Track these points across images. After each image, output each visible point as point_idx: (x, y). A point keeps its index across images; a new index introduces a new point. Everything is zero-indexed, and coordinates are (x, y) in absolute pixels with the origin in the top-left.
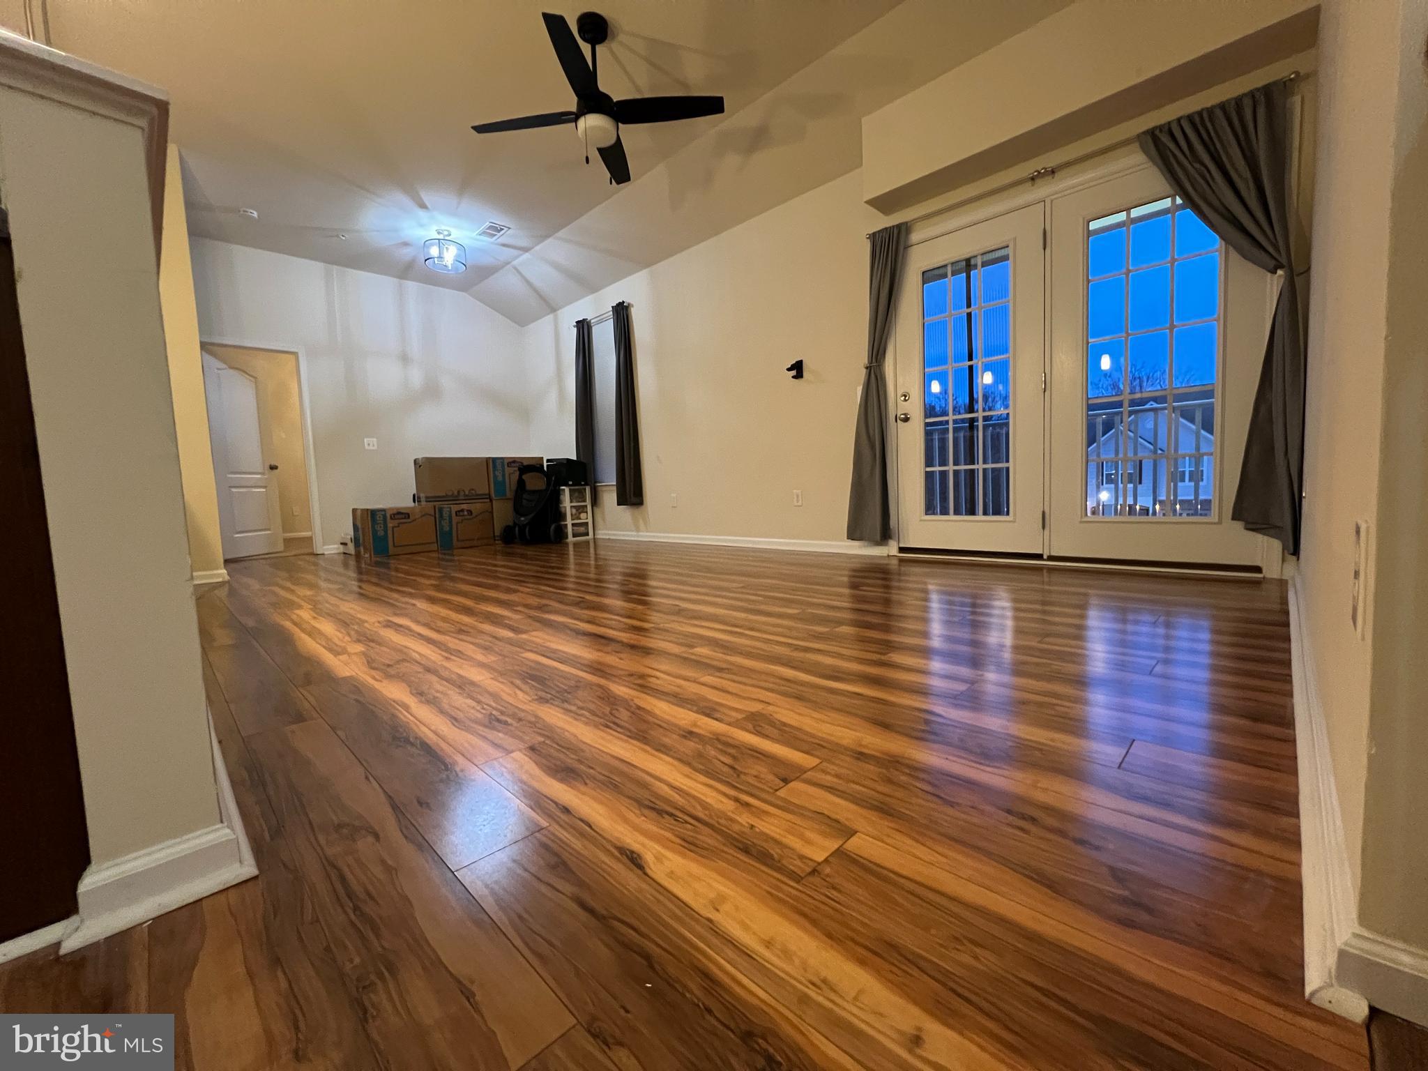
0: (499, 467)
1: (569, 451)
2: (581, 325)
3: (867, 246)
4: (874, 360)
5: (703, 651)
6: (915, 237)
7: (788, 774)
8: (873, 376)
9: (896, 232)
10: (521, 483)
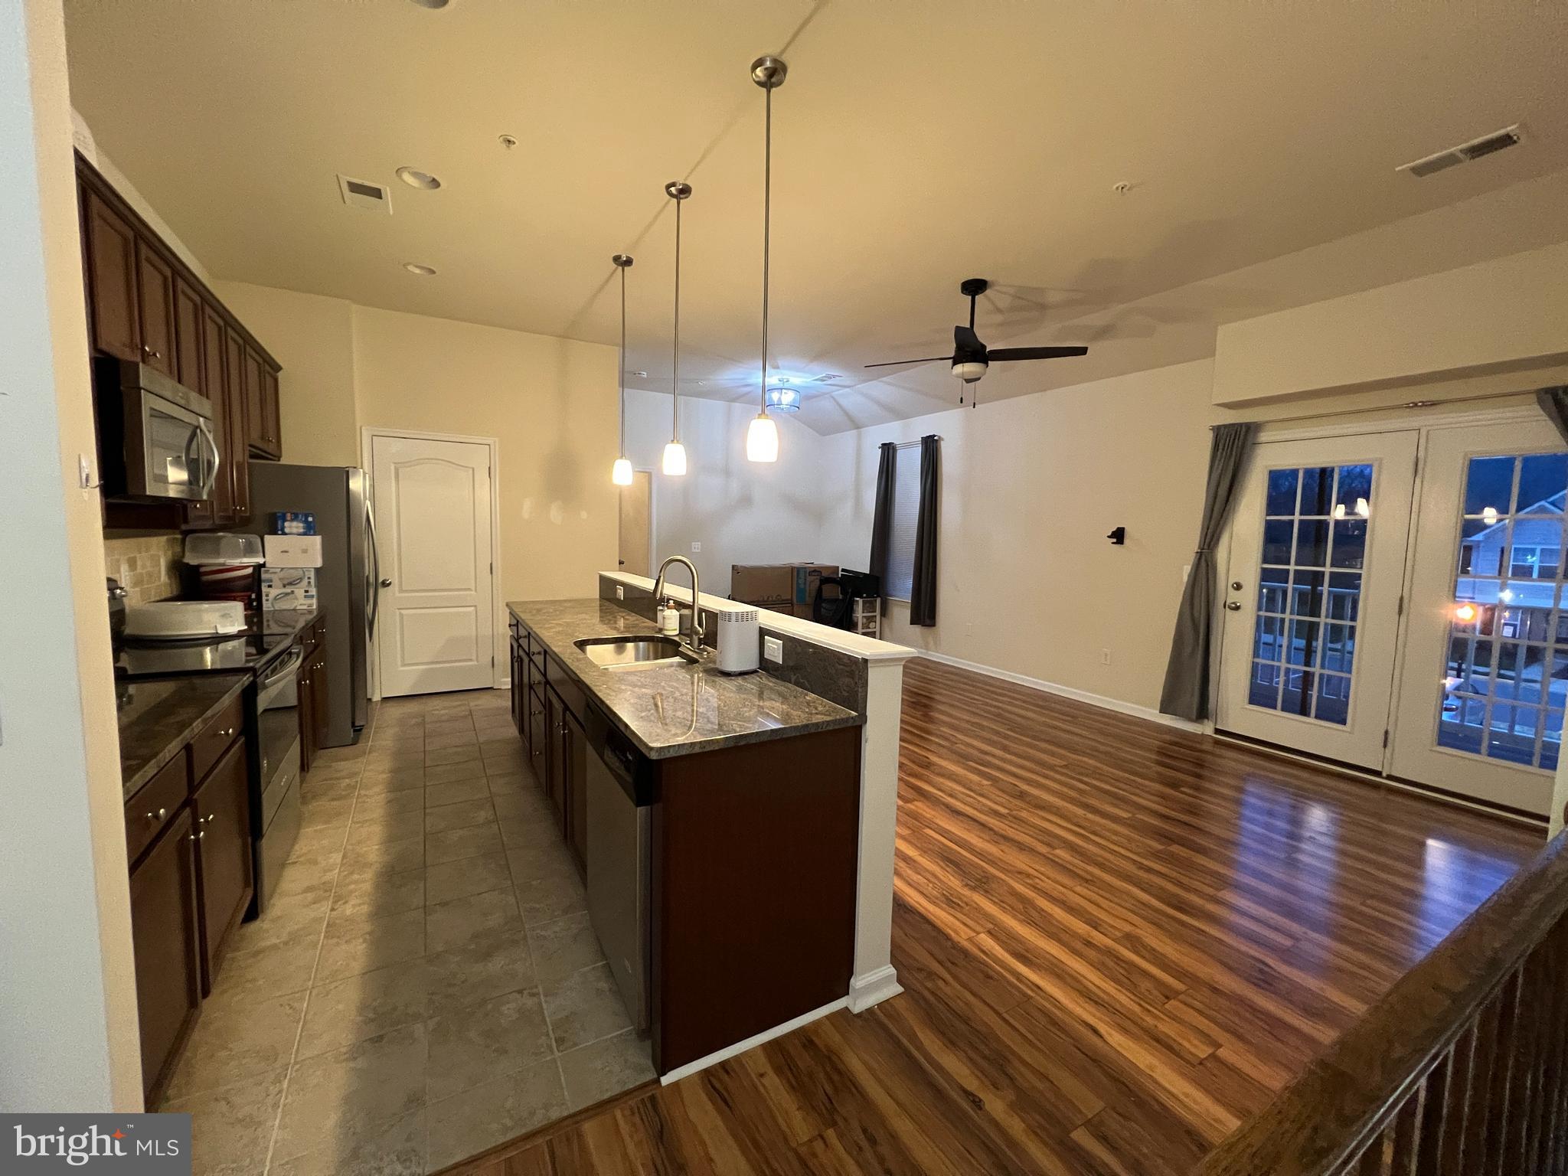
0: (802, 575)
1: (863, 566)
2: (886, 447)
3: (1208, 439)
4: (1206, 547)
5: (1062, 853)
6: (1264, 436)
7: (1169, 994)
8: (1203, 564)
9: (1244, 429)
10: (820, 590)
